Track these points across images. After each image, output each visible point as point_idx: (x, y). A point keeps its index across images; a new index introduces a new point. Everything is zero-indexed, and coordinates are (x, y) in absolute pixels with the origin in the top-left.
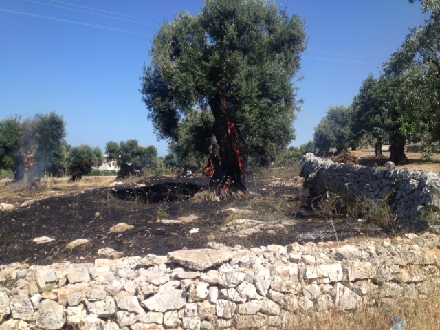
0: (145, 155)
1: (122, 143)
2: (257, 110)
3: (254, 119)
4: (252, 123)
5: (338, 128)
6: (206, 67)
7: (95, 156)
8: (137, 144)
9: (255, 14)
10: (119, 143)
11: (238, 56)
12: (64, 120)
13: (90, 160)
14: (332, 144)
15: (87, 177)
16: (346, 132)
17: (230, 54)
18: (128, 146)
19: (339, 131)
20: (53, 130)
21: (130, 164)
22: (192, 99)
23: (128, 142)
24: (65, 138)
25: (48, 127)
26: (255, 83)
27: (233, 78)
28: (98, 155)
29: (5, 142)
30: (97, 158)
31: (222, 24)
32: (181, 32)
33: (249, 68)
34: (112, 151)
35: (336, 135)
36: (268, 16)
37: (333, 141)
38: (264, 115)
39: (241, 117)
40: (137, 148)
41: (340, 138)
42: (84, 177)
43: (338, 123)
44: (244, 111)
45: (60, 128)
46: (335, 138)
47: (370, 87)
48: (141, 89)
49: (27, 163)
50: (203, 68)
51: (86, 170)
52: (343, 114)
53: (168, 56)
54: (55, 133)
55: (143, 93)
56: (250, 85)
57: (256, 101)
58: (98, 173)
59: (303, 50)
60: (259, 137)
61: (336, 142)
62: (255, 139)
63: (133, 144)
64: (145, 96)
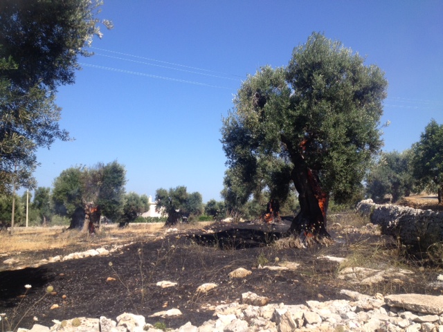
0: (190, 201)
1: (171, 190)
2: (345, 157)
3: (342, 165)
4: (339, 169)
5: (393, 173)
6: (292, 116)
7: (141, 203)
8: (185, 191)
9: (340, 65)
10: (168, 191)
11: (325, 105)
12: (125, 169)
13: (137, 207)
14: (387, 190)
15: (134, 224)
16: (402, 178)
17: (316, 103)
18: (178, 193)
19: (394, 177)
20: (115, 178)
21: (178, 211)
22: (278, 147)
23: (177, 188)
24: (124, 186)
25: (110, 175)
26: (342, 130)
27: (319, 125)
28: (145, 201)
29: (68, 190)
30: (143, 205)
31: (310, 75)
32: (264, 84)
33: (336, 115)
34: (161, 198)
35: (391, 181)
36: (352, 66)
37: (388, 187)
38: (352, 161)
39: (328, 163)
40: (186, 194)
41: (396, 184)
42: (131, 224)
43: (393, 169)
44: (331, 158)
45: (120, 176)
46: (390, 184)
47: (433, 132)
48: (221, 139)
49: (88, 210)
50: (289, 116)
51: (133, 217)
52: (397, 160)
53: (252, 107)
54: (116, 181)
55: (223, 142)
56: (338, 132)
57: (343, 147)
58: (142, 220)
59: (384, 97)
60: (346, 183)
61: (392, 188)
62: (341, 185)
63: (182, 190)
64: (226, 145)
